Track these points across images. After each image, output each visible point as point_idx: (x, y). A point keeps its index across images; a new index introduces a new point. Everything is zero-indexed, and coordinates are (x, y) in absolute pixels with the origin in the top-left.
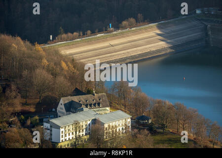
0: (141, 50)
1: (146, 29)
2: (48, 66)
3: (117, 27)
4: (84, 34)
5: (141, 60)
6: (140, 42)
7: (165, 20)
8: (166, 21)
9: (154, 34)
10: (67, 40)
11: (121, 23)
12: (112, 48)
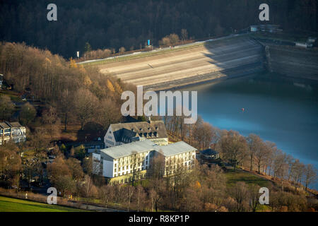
0: (186, 74)
1: (191, 48)
2: (92, 85)
3: (156, 45)
4: (117, 52)
5: (187, 86)
6: (185, 64)
7: (214, 38)
8: (215, 40)
9: (201, 55)
10: (96, 59)
11: (161, 39)
12: (151, 69)
